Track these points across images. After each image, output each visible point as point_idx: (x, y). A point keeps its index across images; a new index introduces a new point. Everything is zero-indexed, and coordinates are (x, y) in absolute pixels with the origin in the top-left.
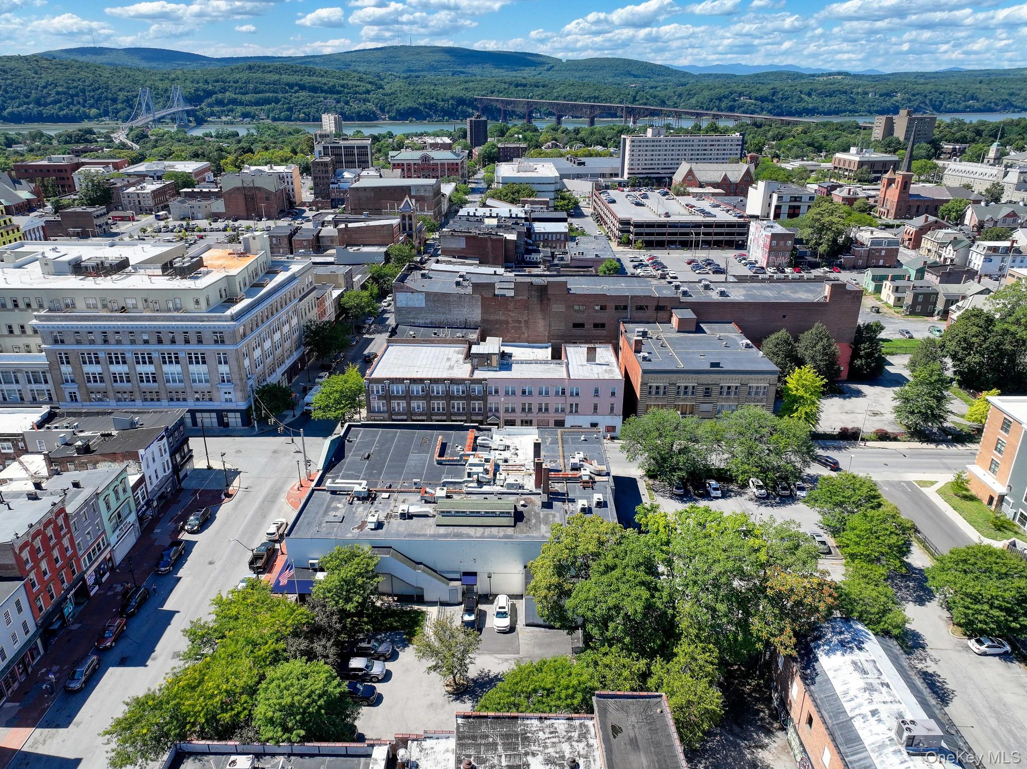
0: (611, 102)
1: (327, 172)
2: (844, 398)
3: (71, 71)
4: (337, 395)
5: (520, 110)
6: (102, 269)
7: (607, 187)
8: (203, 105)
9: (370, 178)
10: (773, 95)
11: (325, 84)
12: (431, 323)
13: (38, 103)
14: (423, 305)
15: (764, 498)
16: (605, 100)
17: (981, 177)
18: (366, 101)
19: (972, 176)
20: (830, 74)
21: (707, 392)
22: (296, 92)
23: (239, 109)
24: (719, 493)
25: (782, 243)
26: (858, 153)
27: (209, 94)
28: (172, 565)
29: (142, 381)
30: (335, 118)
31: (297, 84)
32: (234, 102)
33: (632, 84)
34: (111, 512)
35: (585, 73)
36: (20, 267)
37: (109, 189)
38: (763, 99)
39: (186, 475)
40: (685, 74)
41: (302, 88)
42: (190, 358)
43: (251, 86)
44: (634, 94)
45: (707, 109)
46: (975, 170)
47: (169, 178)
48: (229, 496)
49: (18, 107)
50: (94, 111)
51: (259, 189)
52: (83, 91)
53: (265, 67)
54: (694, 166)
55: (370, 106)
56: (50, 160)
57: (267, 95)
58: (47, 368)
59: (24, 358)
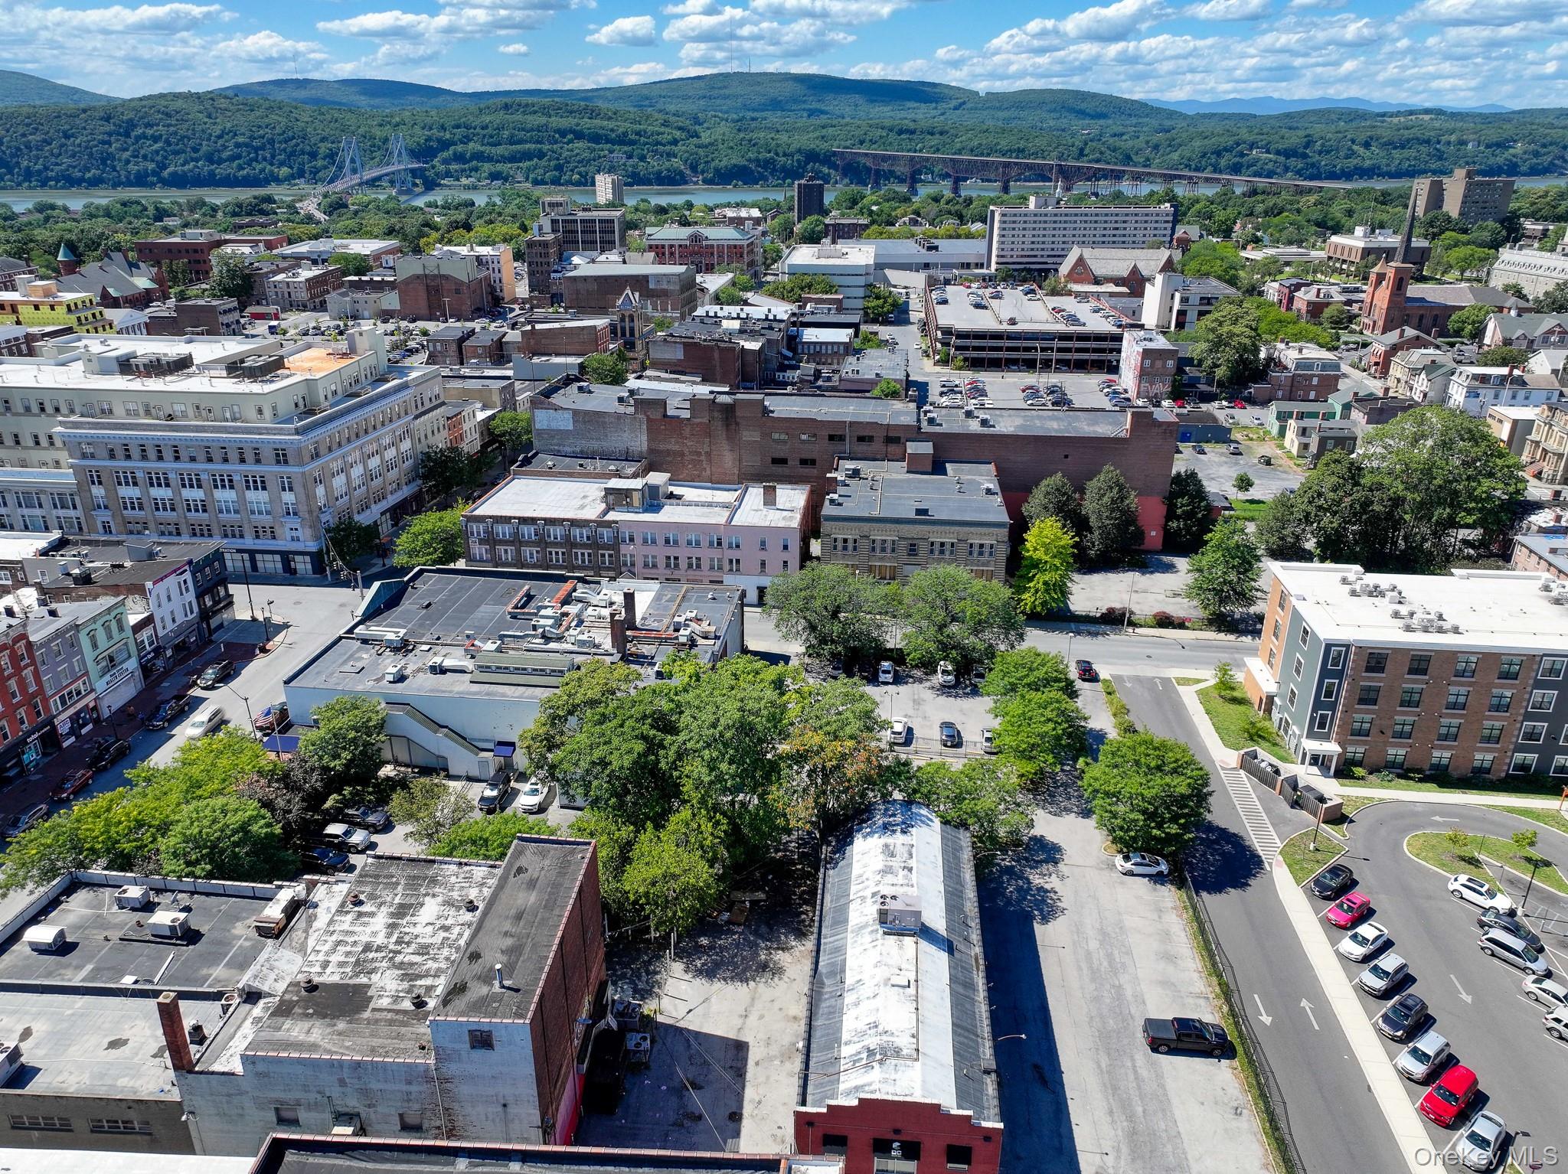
0: (1044, 158)
1: (547, 255)
2: (1143, 574)
3: (258, 114)
4: (427, 537)
5: (901, 169)
6: (158, 368)
7: (947, 282)
8: (436, 162)
9: (608, 264)
10: (1307, 145)
11: (612, 130)
12: (582, 452)
13: (210, 159)
14: (571, 427)
15: (949, 687)
16: (1035, 155)
17: (1547, 273)
18: (671, 155)
19: (1534, 271)
20: (1411, 113)
21: (913, 550)
22: (570, 141)
23: (487, 167)
24: (889, 677)
25: (1159, 364)
26: (1365, 236)
27: (445, 145)
28: (168, 721)
29: (189, 510)
30: (613, 181)
31: (572, 131)
32: (479, 157)
33: (1085, 129)
34: (98, 651)
35: (1013, 113)
36: (63, 365)
37: (249, 276)
38: (1288, 153)
39: (221, 626)
40: (1172, 114)
41: (579, 136)
42: (247, 481)
43: (506, 134)
44: (1081, 145)
45: (1197, 169)
46: (1539, 262)
47: (336, 261)
48: (264, 650)
49: (183, 165)
50: (285, 171)
51: (447, 277)
52: (272, 142)
53: (527, 105)
54: (1088, 253)
55: (677, 163)
56: (183, 236)
57: (527, 146)
58: (75, 488)
59: (49, 475)
